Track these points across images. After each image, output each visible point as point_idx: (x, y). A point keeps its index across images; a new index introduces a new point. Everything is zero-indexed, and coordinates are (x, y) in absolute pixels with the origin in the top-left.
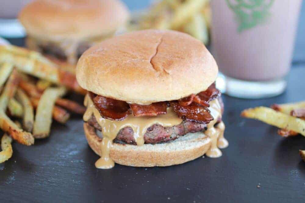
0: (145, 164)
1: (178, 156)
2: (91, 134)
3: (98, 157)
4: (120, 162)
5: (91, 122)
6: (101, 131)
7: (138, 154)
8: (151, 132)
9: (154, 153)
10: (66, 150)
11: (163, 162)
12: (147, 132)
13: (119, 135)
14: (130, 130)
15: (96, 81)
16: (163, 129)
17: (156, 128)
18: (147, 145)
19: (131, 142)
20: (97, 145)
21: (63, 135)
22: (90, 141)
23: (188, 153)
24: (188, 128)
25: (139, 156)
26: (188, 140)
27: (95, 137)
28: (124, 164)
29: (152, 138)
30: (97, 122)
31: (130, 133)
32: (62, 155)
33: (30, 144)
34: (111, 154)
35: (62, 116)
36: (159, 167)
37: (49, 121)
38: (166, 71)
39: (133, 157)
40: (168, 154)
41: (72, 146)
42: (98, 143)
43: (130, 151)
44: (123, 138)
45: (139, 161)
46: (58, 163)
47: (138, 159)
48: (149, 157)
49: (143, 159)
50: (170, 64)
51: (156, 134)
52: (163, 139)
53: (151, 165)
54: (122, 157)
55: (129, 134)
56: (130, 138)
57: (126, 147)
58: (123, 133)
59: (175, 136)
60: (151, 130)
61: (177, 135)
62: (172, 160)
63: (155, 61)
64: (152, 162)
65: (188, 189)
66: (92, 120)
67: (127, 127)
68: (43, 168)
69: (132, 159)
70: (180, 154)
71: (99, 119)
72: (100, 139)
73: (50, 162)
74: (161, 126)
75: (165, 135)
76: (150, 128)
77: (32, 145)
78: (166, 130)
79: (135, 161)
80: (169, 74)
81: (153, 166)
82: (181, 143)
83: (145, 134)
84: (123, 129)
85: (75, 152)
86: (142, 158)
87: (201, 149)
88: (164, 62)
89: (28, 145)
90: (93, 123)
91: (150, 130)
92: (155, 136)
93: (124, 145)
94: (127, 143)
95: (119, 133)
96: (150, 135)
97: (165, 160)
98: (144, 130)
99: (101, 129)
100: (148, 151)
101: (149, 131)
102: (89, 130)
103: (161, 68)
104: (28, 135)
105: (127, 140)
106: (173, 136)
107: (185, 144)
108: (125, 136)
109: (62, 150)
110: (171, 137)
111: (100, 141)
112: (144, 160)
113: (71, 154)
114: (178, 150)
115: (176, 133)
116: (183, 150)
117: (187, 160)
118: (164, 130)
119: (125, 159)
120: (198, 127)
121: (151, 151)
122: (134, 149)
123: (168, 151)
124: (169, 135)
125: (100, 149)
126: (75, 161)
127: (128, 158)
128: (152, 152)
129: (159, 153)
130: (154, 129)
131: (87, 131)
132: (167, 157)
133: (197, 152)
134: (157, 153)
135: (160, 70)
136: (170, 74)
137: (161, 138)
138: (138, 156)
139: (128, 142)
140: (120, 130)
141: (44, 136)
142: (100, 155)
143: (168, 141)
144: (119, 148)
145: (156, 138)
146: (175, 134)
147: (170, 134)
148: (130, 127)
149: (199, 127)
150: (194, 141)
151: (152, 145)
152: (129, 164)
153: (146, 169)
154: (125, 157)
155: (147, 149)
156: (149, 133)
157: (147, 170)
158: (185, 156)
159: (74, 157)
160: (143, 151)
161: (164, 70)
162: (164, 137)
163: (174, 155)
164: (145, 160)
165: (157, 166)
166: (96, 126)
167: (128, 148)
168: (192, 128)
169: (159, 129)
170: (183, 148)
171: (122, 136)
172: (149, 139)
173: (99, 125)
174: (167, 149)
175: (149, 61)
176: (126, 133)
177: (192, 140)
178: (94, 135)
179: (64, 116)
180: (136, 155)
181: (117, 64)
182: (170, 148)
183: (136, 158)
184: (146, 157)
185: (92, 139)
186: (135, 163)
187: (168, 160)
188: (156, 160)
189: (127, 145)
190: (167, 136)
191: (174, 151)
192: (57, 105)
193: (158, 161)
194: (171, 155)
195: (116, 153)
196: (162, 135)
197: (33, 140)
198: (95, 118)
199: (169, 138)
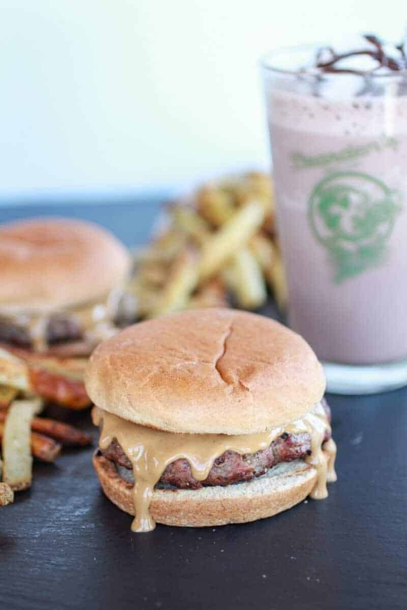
0: (212, 522)
1: (267, 503)
2: (112, 478)
4: (169, 521)
5: (112, 455)
6: (130, 468)
7: (199, 504)
8: (221, 465)
9: (227, 500)
10: (68, 508)
11: (242, 515)
12: (214, 466)
13: (166, 475)
14: (185, 465)
16: (241, 458)
17: (228, 459)
18: (214, 487)
19: (188, 484)
20: (125, 495)
21: (54, 483)
22: (109, 489)
24: (280, 454)
25: (201, 509)
26: (281, 475)
27: (120, 482)
28: (174, 525)
29: (224, 475)
30: (124, 454)
31: (186, 470)
32: (62, 516)
33: (7, 503)
34: (153, 508)
35: (47, 449)
36: (234, 524)
38: (245, 384)
39: (191, 511)
40: (251, 501)
41: (76, 500)
42: (127, 492)
43: (186, 501)
44: (173, 480)
45: (202, 517)
46: (59, 531)
47: (200, 514)
48: (220, 508)
49: (208, 513)
50: (249, 372)
51: (229, 469)
52: (241, 476)
53: (221, 523)
54: (172, 511)
55: (184, 471)
56: (186, 479)
57: (178, 493)
58: (173, 470)
59: (262, 470)
60: (220, 463)
61: (264, 468)
62: (258, 511)
63: (224, 365)
64: (225, 516)
65: (292, 558)
66: (114, 452)
67: (180, 460)
68: (35, 541)
69: (190, 515)
70: (270, 499)
71: (127, 450)
72: (131, 485)
73: (44, 530)
74: (236, 454)
75: (245, 469)
76: (218, 459)
77: (10, 504)
78: (246, 461)
79: (194, 517)
80: (248, 389)
81: (224, 523)
83: (212, 469)
84: (173, 463)
85: (86, 510)
86: (208, 510)
87: (302, 488)
88: (239, 367)
89: (3, 504)
90: (117, 456)
91: (219, 461)
92: (229, 472)
93: (174, 491)
94: (179, 487)
95: (166, 471)
96: (219, 471)
97: (245, 511)
98: (210, 463)
99: (132, 465)
100: (217, 497)
101: (218, 464)
102: (106, 471)
103: (235, 378)
104: (3, 487)
105: (179, 482)
106: (257, 471)
107: (276, 481)
108: (177, 476)
109: (60, 508)
110: (254, 473)
111: (131, 487)
112: (210, 515)
113: (77, 513)
114: (267, 492)
115: (262, 464)
116: (274, 491)
117: (281, 509)
118: (242, 461)
119: (178, 516)
120: (297, 452)
121: (222, 499)
122: (194, 496)
123: (250, 497)
124: (252, 469)
125: (132, 501)
126: (88, 526)
127: (182, 514)
128: (224, 499)
129: (236, 500)
130: (226, 460)
131: (102, 472)
132: (249, 505)
133: (297, 494)
134: (232, 501)
135: (233, 383)
136: (250, 390)
137: (238, 474)
138: (200, 509)
139: (182, 485)
140: (168, 467)
141: (24, 485)
142: (131, 512)
143: (249, 480)
144: (166, 497)
145: (231, 475)
146: (261, 466)
147: (252, 466)
148: (185, 459)
149: (299, 451)
150: (290, 476)
151: (222, 488)
152: (184, 523)
153: (214, 530)
154: (178, 511)
155: (215, 495)
156: (217, 467)
158: (277, 503)
159: (85, 519)
160: (207, 498)
161: (240, 383)
162: (244, 473)
163: (261, 501)
164: (213, 514)
165: (232, 522)
166: (122, 461)
167: (182, 495)
168: (287, 453)
169: (234, 459)
170: (275, 489)
171: (171, 476)
172: (218, 478)
173: (127, 459)
174: (248, 492)
175: (213, 366)
176: (178, 470)
177: (286, 474)
178: (116, 477)
179: (52, 448)
180: (197, 507)
181: (161, 370)
182: (253, 491)
183: (197, 513)
184: (214, 508)
185: (115, 486)
186: (195, 520)
187: (251, 511)
188: (231, 512)
189: (179, 491)
190: (248, 471)
191: (259, 494)
192: (35, 430)
193: (234, 514)
194: (255, 502)
195: (161, 506)
196: (240, 470)
197: (11, 495)
198: (121, 448)
199: (252, 474)
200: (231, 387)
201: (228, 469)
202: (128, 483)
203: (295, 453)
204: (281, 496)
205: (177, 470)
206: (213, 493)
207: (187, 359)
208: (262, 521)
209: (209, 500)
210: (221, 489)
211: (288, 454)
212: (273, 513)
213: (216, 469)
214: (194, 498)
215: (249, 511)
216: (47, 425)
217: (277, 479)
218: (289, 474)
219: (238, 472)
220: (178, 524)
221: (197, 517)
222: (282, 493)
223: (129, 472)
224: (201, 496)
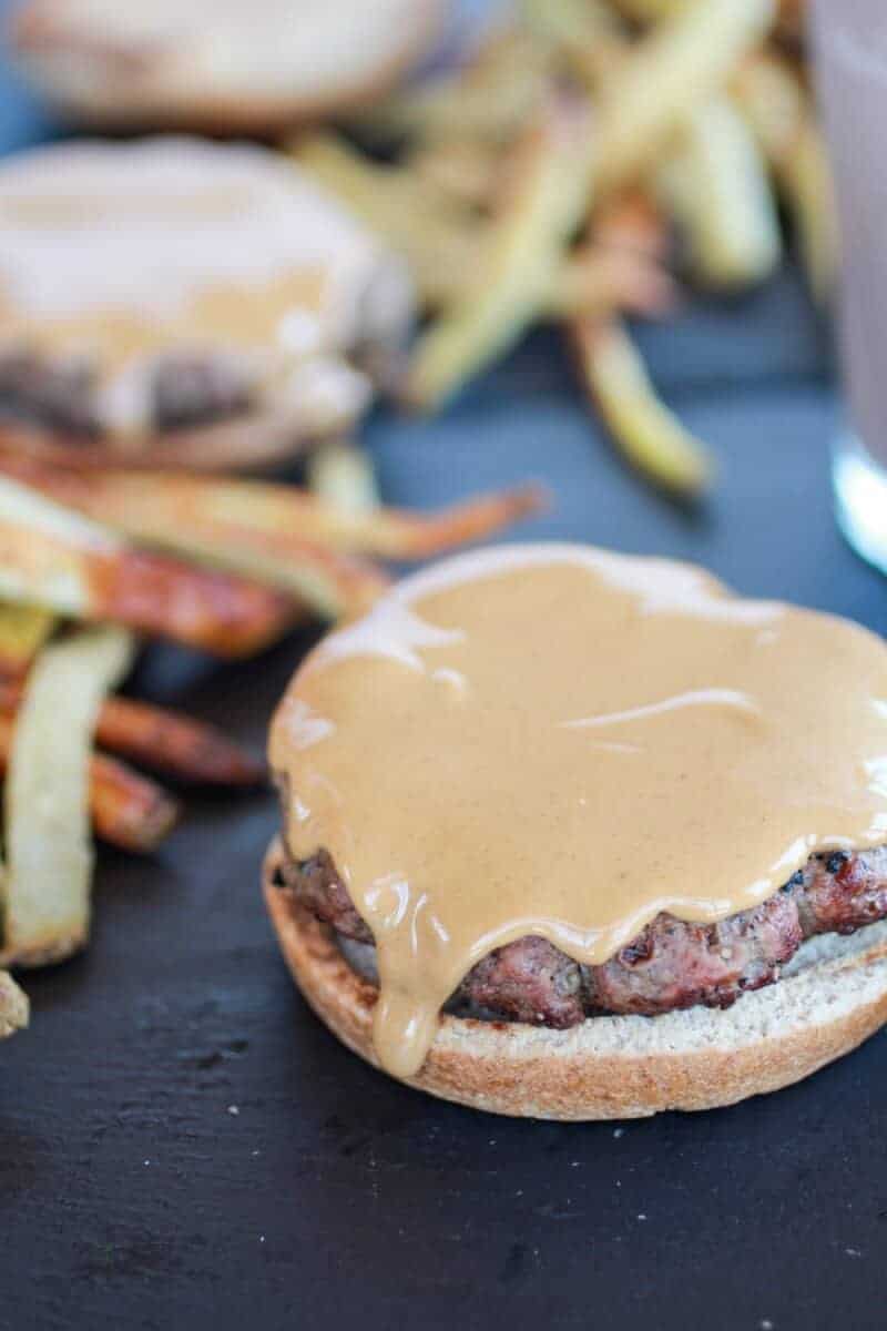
0: (613, 1112)
2: (313, 954)
5: (314, 904)
6: (368, 942)
7: (575, 1070)
8: (642, 967)
9: (660, 1060)
11: (701, 1095)
13: (475, 987)
14: (531, 964)
16: (703, 945)
17: (665, 946)
18: (620, 1019)
19: (540, 1014)
20: (356, 1021)
23: (824, 1036)
24: (821, 916)
25: (581, 1081)
26: (821, 969)
27: (342, 977)
29: (649, 992)
30: (352, 909)
31: (535, 978)
35: (137, 814)
39: (549, 1086)
40: (729, 1059)
42: (361, 1014)
43: (536, 1060)
44: (498, 1000)
45: (581, 1101)
47: (577, 1095)
48: (636, 1080)
49: (603, 1092)
51: (667, 976)
52: (703, 994)
54: (494, 1083)
55: (529, 982)
56: (536, 1000)
57: (511, 1036)
58: (498, 977)
59: (764, 974)
60: (638, 959)
61: (773, 966)
62: (749, 1082)
64: (652, 1099)
65: (851, 1252)
66: (322, 897)
69: (546, 1095)
70: (786, 1051)
71: (362, 898)
72: (370, 990)
74: (688, 924)
75: (716, 976)
76: (634, 948)
78: (718, 951)
79: (560, 1102)
81: (649, 1113)
82: (787, 990)
84: (496, 954)
86: (600, 1085)
90: (331, 908)
91: (634, 955)
92: (666, 986)
93: (499, 1027)
94: (514, 1017)
95: (475, 972)
96: (637, 981)
97: (711, 1086)
100: (629, 1052)
101: (634, 963)
102: (302, 929)
105: (515, 1006)
106: (752, 974)
107: (806, 989)
108: (507, 991)
110: (742, 982)
111: (369, 1000)
112: (606, 1097)
114: (779, 1030)
115: (767, 955)
116: (800, 1026)
118: (705, 953)
119: (511, 1096)
120: (872, 905)
121: (642, 1055)
122: (559, 1045)
123: (725, 1047)
124: (734, 975)
127: (523, 1091)
128: (650, 1058)
129: (685, 1058)
130: (657, 952)
132: (725, 1071)
134: (673, 1061)
137: (694, 990)
138: (576, 1079)
139: (523, 1013)
143: (726, 1002)
144: (476, 1042)
145: (670, 994)
146: (763, 960)
147: (739, 965)
150: (846, 969)
151: (643, 1021)
152: (529, 1110)
153: (617, 1134)
154: (510, 1084)
156: (630, 973)
157: (623, 1135)
160: (599, 1055)
162: (712, 986)
163: (760, 1057)
164: (613, 1094)
166: (344, 924)
167: (523, 1042)
168: (839, 915)
169: (680, 947)
170: (801, 1018)
171: (491, 990)
173: (361, 922)
174: (722, 1034)
176: (511, 977)
177: (836, 964)
178: (330, 958)
179: (149, 813)
180: (568, 1076)
182: (736, 1027)
183: (567, 1090)
184: (619, 1082)
185: (326, 986)
186: (559, 1107)
187: (731, 1084)
188: (670, 1090)
189: (515, 1026)
190: (724, 982)
191: (755, 1038)
192: (104, 745)
193: (679, 1095)
194: (742, 1061)
195: (460, 1067)
196: (697, 981)
197: (20, 1012)
199: (735, 987)
201: (661, 976)
202: (362, 982)
203: (866, 911)
204: (820, 1036)
205: (509, 977)
206: (618, 1036)
208: (757, 1099)
209: (603, 1060)
210: (639, 1025)
211: (846, 916)
212: (796, 1076)
213: (625, 978)
214: (559, 1052)
215: (724, 1083)
216: (141, 726)
217: (810, 981)
218: (847, 962)
219: (692, 986)
220: (512, 1111)
221: (565, 1099)
222: (823, 1028)
223: (370, 949)
224: (580, 1044)
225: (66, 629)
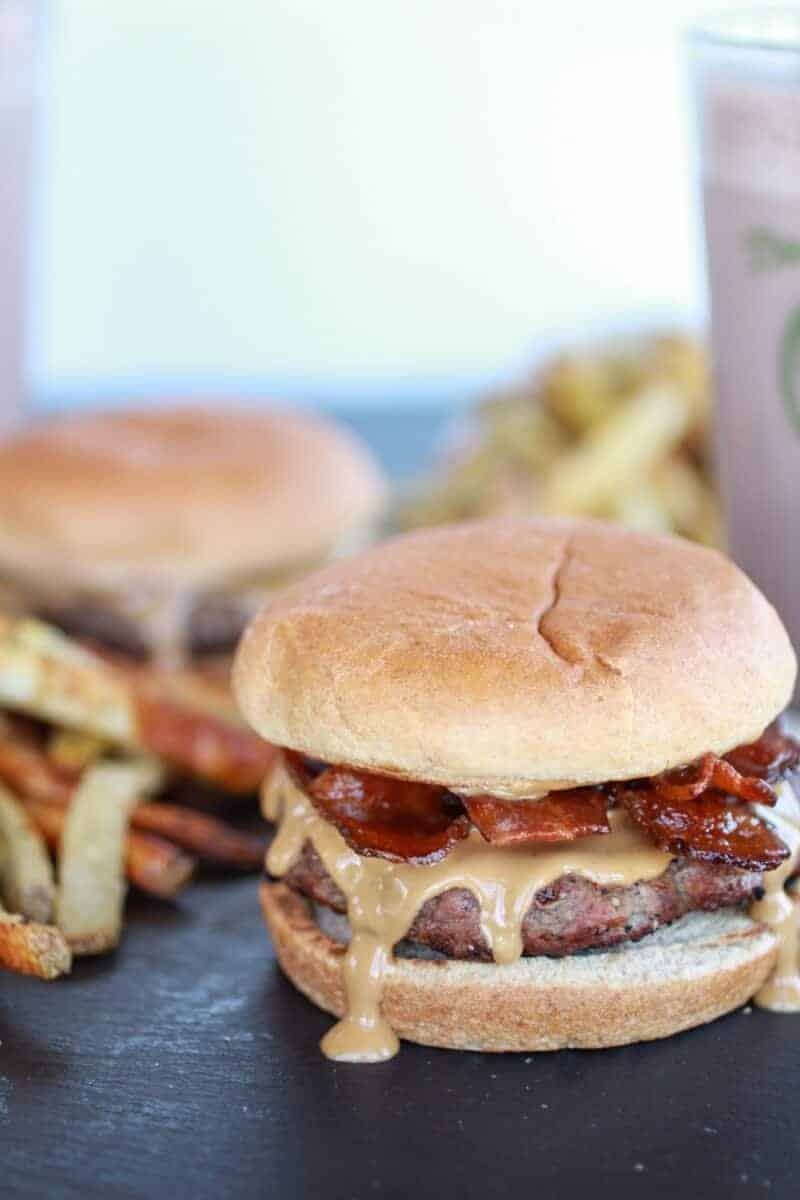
0: (524, 1040)
1: (655, 1005)
2: (296, 928)
3: (331, 1020)
4: (424, 1035)
5: (299, 879)
6: (341, 910)
7: (495, 997)
8: (551, 906)
9: (563, 991)
10: (200, 994)
11: (595, 1029)
12: (535, 908)
13: (421, 925)
14: (466, 903)
15: (330, 708)
16: (599, 893)
17: (569, 892)
18: (533, 960)
19: (472, 948)
20: (327, 971)
21: (172, 943)
22: (292, 956)
23: (693, 991)
24: (690, 891)
25: (501, 1007)
26: (691, 943)
27: (318, 939)
28: (435, 1044)
29: (556, 930)
30: (327, 876)
31: (467, 914)
32: (180, 1012)
33: (54, 973)
34: (390, 1001)
35: (162, 869)
36: (575, 1050)
37: (115, 890)
38: (609, 661)
39: (476, 1012)
40: (618, 997)
41: (214, 981)
42: (332, 963)
43: (466, 988)
44: (438, 936)
45: (501, 1027)
46: (169, 1043)
47: (497, 1020)
48: (544, 1008)
49: (518, 1018)
50: (617, 636)
51: (569, 915)
52: (597, 934)
53: (546, 1044)
54: (433, 1011)
55: (464, 917)
56: (467, 934)
57: (449, 969)
58: (439, 914)
59: (646, 922)
60: (548, 901)
61: (651, 919)
62: (633, 1021)
64: (556, 1029)
65: (708, 1129)
66: (306, 872)
67: (454, 890)
68: (111, 1063)
69: (474, 1021)
70: (662, 996)
71: (334, 865)
72: (339, 946)
73: (136, 1041)
74: (587, 882)
75: (607, 918)
76: (545, 892)
77: (63, 978)
78: (609, 899)
79: (484, 1028)
80: (619, 673)
81: (554, 1046)
82: (664, 953)
83: (529, 914)
84: (439, 898)
85: (234, 1004)
86: (517, 1013)
87: (741, 974)
89: (46, 976)
90: (311, 879)
91: (545, 898)
92: (568, 924)
93: (439, 963)
94: (451, 955)
95: (421, 915)
96: (546, 919)
97: (603, 1020)
98: (524, 902)
99: (345, 902)
100: (539, 983)
101: (544, 903)
102: (288, 914)
103: (584, 649)
104: (46, 936)
105: (452, 942)
106: (636, 923)
107: (680, 954)
108: (446, 927)
109: (177, 995)
110: (628, 928)
111: (340, 952)
112: (520, 1024)
113: (215, 1009)
114: (656, 978)
115: (647, 909)
116: (674, 978)
117: (688, 1022)
118: (599, 899)
119: (446, 1023)
120: (730, 888)
121: (548, 987)
122: (484, 977)
123: (616, 986)
124: (624, 920)
125: (341, 985)
126: (236, 1037)
127: (455, 1018)
128: (555, 989)
129: (583, 991)
130: (563, 895)
131: (278, 919)
132: (614, 1008)
133: (727, 990)
134: (573, 993)
135: (582, 660)
136: (624, 675)
137: (590, 929)
138: (498, 1008)
139: (457, 949)
140: (426, 904)
141: (100, 944)
142: (338, 1012)
143: (615, 945)
144: (420, 976)
145: (572, 929)
146: (644, 913)
147: (626, 912)
148: (464, 890)
149: (735, 885)
150: (712, 946)
151: (551, 962)
152: (460, 1040)
153: (528, 1061)
154: (445, 1011)
155: (533, 978)
156: (542, 910)
157: (531, 1063)
158: (680, 1007)
159: (233, 1021)
160: (516, 984)
161: (599, 660)
162: (604, 928)
163: (642, 998)
164: (526, 1021)
165: (571, 1046)
166: (322, 891)
167: (458, 973)
168: (706, 890)
169: (581, 894)
170: (676, 973)
171: (433, 926)
172: (542, 937)
173: (335, 888)
174: (612, 976)
175: (534, 627)
176: (451, 915)
177: (703, 941)
178: (309, 929)
179: (171, 864)
180: (490, 1002)
181: (412, 640)
182: (624, 973)
183: (489, 1017)
184: (530, 1010)
185: (305, 948)
186: (484, 1034)
187: (618, 1020)
188: (570, 1020)
189: (451, 963)
190: (612, 924)
191: (637, 982)
192: (138, 828)
193: (577, 1026)
194: (627, 998)
195: (407, 997)
196: (593, 920)
197: (64, 957)
198: (319, 861)
199: (622, 931)
200: (578, 668)
201: (566, 915)
202: (334, 941)
203: (726, 891)
204: (689, 990)
205: (448, 913)
206: (530, 972)
207: (472, 617)
208: (641, 1047)
209: (519, 989)
210: (548, 964)
211: (710, 892)
212: (668, 1028)
213: (537, 915)
214: (484, 982)
215: (613, 1018)
217: (682, 950)
218: (712, 939)
219: (590, 923)
220: (444, 1042)
221: (488, 1026)
222: (692, 981)
223: (340, 920)
224: (501, 976)
225: (113, 753)
